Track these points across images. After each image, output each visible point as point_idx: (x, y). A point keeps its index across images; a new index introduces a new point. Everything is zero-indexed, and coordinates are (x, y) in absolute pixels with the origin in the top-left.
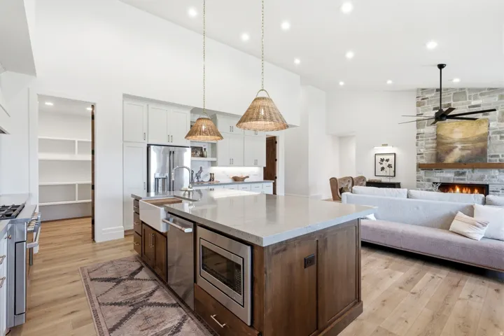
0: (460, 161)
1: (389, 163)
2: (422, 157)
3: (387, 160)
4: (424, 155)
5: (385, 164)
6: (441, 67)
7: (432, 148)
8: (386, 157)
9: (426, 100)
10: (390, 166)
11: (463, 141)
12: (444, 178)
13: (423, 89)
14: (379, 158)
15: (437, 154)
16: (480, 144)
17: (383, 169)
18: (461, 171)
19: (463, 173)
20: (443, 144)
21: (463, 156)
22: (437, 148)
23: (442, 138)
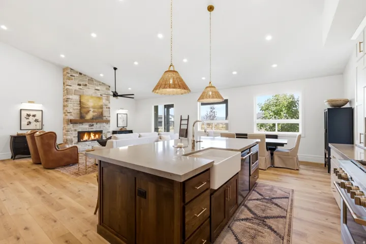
0: (93, 119)
1: (36, 118)
2: (71, 115)
3: (34, 116)
4: (72, 114)
5: (31, 119)
6: (115, 69)
7: (77, 109)
8: (32, 113)
9: (73, 77)
10: (36, 121)
11: (94, 107)
12: (84, 128)
13: (72, 69)
14: (24, 114)
15: (81, 113)
16: (100, 110)
17: (29, 123)
18: (92, 124)
19: (93, 125)
20: (84, 108)
21: (94, 116)
22: (80, 110)
23: (83, 104)
